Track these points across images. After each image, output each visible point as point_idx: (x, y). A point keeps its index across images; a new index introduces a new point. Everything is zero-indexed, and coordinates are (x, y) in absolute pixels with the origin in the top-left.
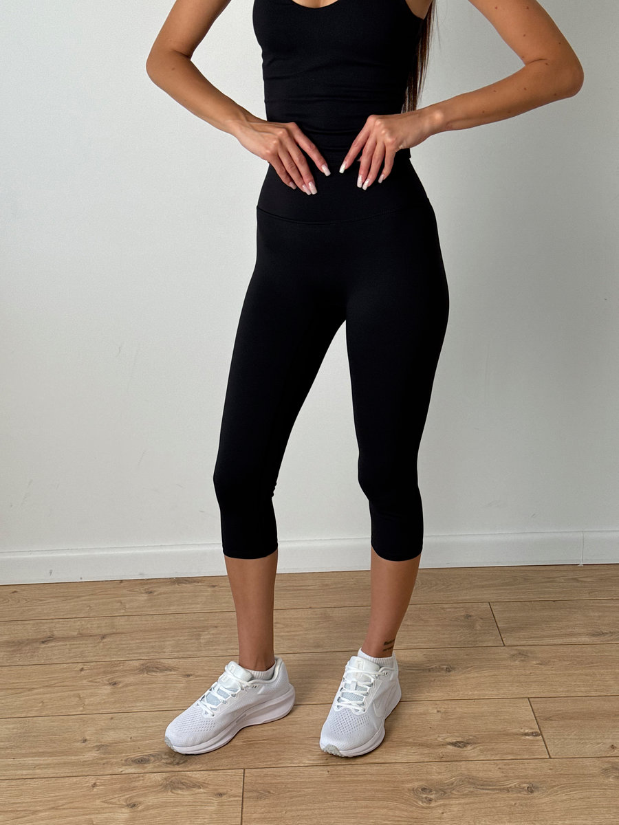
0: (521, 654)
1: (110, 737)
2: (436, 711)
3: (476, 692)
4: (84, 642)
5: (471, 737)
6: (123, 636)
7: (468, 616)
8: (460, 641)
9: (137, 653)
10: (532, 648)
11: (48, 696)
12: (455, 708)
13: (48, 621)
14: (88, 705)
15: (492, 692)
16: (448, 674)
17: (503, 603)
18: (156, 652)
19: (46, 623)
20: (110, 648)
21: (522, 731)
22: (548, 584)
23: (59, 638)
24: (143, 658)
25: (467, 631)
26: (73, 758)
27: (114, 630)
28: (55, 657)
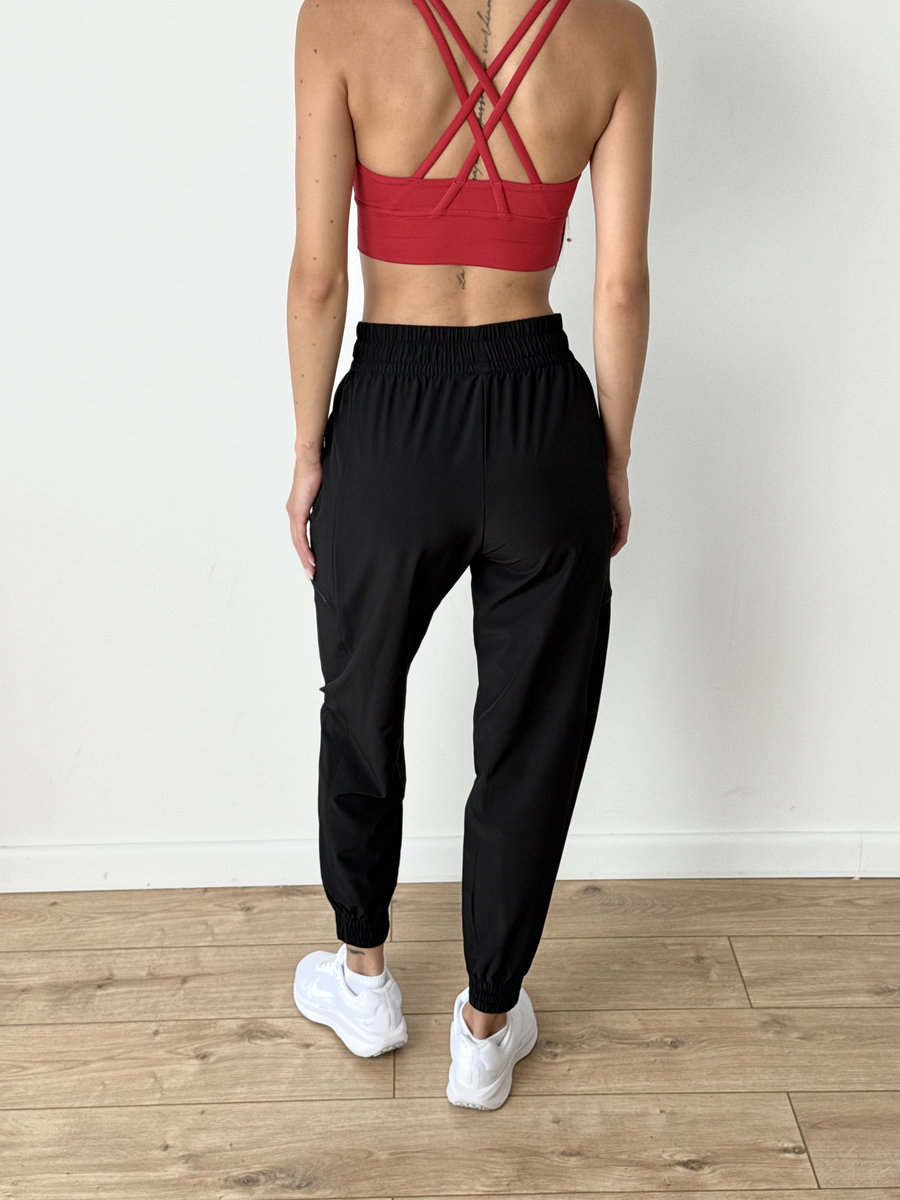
0: (776, 1021)
1: (200, 1142)
2: (658, 1111)
3: (714, 1082)
4: (157, 988)
5: (709, 1154)
6: (212, 978)
7: (699, 959)
8: (689, 999)
9: (233, 1008)
10: (791, 1013)
11: (110, 1073)
12: (686, 1106)
13: (105, 952)
14: (169, 1089)
15: (736, 1083)
16: (674, 1051)
17: (749, 939)
18: (260, 1007)
19: (102, 955)
20: (194, 998)
21: (780, 1145)
22: (811, 909)
23: (122, 980)
24: (242, 1016)
25: (698, 983)
26: (151, 1174)
27: (199, 970)
28: (117, 1012)
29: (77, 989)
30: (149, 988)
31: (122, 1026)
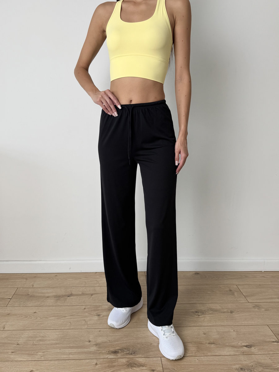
0: (257, 306)
1: (100, 340)
2: (233, 331)
3: (246, 322)
4: (85, 297)
5: (252, 343)
6: (99, 294)
8: (231, 300)
10: (260, 304)
11: (72, 319)
12: (240, 329)
14: (89, 324)
17: (241, 285)
19: (69, 288)
20: (95, 300)
21: (271, 340)
22: (255, 278)
23: (75, 295)
25: (232, 296)
26: (85, 349)
27: (96, 292)
28: (73, 303)
29: (62, 297)
30: (82, 297)
31: (75, 307)
